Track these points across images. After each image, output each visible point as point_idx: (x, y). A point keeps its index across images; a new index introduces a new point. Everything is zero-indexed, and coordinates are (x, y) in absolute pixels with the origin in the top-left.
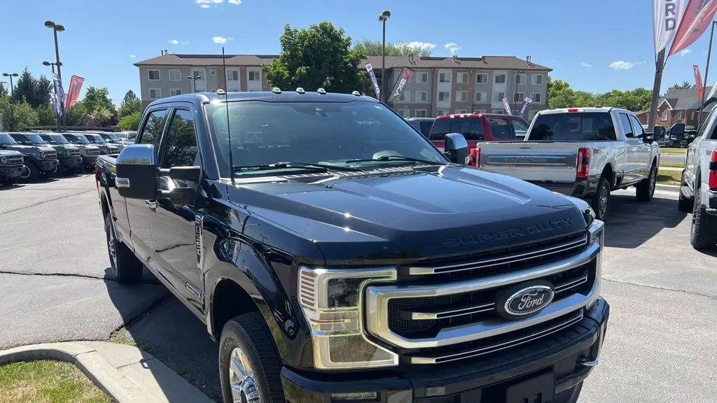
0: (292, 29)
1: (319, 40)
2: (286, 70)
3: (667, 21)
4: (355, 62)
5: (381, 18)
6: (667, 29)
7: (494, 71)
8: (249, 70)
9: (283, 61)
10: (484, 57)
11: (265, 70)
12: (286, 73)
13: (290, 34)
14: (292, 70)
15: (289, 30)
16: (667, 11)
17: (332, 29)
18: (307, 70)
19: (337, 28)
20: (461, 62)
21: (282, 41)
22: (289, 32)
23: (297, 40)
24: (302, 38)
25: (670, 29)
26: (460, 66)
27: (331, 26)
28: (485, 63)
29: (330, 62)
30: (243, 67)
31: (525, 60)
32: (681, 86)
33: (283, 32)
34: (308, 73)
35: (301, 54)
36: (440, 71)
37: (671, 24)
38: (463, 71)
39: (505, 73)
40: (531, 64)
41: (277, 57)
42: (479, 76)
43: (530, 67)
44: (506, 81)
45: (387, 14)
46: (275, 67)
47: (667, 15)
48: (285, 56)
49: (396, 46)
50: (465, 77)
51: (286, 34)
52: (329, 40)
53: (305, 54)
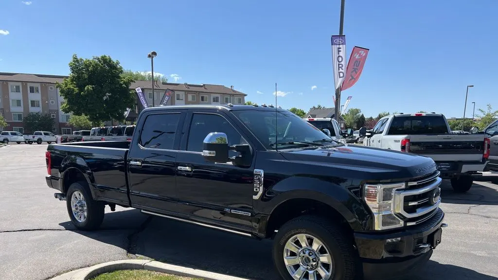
0: (79, 58)
1: (101, 67)
2: (75, 87)
3: (339, 73)
4: (128, 83)
5: (149, 56)
6: (340, 77)
7: (212, 94)
8: (29, 85)
9: (72, 81)
10: (204, 85)
11: (59, 86)
12: (76, 90)
13: (77, 61)
14: (81, 87)
15: (76, 59)
16: (339, 67)
17: (110, 60)
18: (93, 88)
19: (114, 60)
20: (189, 87)
21: (71, 66)
22: (76, 60)
23: (83, 67)
24: (87, 66)
25: (341, 77)
26: (190, 90)
27: (110, 59)
28: (206, 89)
29: (110, 83)
30: (24, 83)
31: (230, 88)
32: (317, 107)
33: (71, 60)
34: (93, 90)
35: (86, 76)
36: (176, 93)
37: (341, 75)
38: (192, 94)
39: (218, 95)
40: (234, 91)
41: (67, 77)
42: (202, 97)
43: (233, 93)
44: (219, 101)
45: (154, 53)
46: (66, 85)
47: (339, 70)
48: (73, 77)
49: (142, 74)
50: (193, 97)
51: (74, 61)
52: (107, 68)
53: (90, 77)
